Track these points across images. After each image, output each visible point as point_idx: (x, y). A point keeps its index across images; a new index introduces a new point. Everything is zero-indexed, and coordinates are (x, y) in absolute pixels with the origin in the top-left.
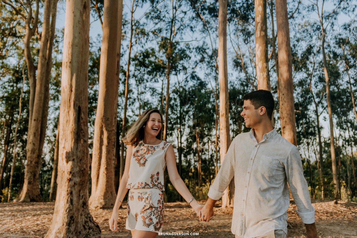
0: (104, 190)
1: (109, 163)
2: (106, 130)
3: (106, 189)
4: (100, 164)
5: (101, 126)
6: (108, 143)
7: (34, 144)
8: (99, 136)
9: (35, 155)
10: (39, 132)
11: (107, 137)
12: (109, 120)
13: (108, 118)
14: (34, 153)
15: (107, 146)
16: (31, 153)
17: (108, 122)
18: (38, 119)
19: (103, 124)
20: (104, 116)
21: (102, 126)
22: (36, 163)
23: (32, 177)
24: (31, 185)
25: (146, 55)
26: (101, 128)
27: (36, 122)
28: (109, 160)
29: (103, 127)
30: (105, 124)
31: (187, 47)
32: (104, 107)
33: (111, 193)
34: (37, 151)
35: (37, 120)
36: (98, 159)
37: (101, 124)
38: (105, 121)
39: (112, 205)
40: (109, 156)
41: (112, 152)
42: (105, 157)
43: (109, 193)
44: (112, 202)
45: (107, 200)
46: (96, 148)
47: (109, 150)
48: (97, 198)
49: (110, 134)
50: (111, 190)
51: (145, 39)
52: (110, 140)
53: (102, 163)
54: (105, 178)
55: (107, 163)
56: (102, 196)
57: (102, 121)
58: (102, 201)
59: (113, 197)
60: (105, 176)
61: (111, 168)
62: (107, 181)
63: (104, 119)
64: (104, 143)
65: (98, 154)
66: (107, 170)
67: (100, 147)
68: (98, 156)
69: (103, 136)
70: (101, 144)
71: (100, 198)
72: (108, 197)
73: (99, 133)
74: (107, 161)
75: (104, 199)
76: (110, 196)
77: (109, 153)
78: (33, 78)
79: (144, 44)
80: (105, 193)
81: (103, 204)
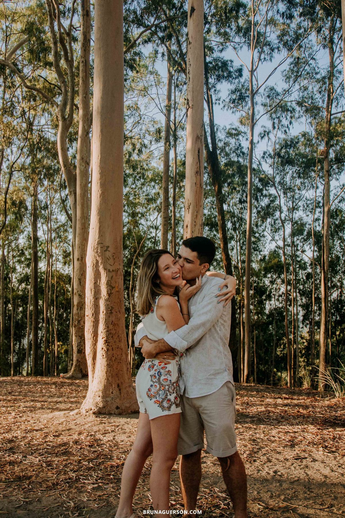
0: (104, 381)
2: (105, 269)
3: (108, 379)
4: (95, 334)
5: (95, 262)
8: (93, 280)
11: (106, 282)
12: (109, 249)
13: (108, 247)
15: (106, 300)
17: (108, 254)
19: (98, 258)
20: (99, 243)
21: (97, 262)
23: (82, 344)
24: (83, 355)
25: (291, 144)
26: (96, 265)
28: (111, 327)
29: (100, 264)
30: (102, 259)
33: (118, 386)
35: (82, 260)
36: (92, 324)
37: (95, 257)
38: (101, 252)
39: (117, 408)
40: (113, 318)
41: (117, 310)
42: (104, 320)
43: (113, 386)
44: (118, 402)
45: (108, 399)
46: (89, 304)
47: (111, 308)
48: (94, 393)
49: (112, 277)
50: (118, 382)
51: (288, 117)
52: (113, 288)
53: (99, 332)
54: (105, 360)
55: (107, 331)
56: (100, 390)
57: (97, 252)
58: (99, 399)
59: (122, 395)
60: (104, 356)
61: (117, 341)
62: (107, 365)
63: (99, 248)
64: (102, 295)
65: (93, 315)
66: (108, 345)
67: (94, 301)
68: (93, 319)
69: (100, 280)
70: (97, 297)
71: (97, 394)
72: (112, 393)
73: (93, 276)
74: (108, 327)
75: (103, 397)
76: (114, 392)
77: (111, 313)
78: (73, 196)
79: (288, 127)
80: (105, 386)
81: (101, 405)
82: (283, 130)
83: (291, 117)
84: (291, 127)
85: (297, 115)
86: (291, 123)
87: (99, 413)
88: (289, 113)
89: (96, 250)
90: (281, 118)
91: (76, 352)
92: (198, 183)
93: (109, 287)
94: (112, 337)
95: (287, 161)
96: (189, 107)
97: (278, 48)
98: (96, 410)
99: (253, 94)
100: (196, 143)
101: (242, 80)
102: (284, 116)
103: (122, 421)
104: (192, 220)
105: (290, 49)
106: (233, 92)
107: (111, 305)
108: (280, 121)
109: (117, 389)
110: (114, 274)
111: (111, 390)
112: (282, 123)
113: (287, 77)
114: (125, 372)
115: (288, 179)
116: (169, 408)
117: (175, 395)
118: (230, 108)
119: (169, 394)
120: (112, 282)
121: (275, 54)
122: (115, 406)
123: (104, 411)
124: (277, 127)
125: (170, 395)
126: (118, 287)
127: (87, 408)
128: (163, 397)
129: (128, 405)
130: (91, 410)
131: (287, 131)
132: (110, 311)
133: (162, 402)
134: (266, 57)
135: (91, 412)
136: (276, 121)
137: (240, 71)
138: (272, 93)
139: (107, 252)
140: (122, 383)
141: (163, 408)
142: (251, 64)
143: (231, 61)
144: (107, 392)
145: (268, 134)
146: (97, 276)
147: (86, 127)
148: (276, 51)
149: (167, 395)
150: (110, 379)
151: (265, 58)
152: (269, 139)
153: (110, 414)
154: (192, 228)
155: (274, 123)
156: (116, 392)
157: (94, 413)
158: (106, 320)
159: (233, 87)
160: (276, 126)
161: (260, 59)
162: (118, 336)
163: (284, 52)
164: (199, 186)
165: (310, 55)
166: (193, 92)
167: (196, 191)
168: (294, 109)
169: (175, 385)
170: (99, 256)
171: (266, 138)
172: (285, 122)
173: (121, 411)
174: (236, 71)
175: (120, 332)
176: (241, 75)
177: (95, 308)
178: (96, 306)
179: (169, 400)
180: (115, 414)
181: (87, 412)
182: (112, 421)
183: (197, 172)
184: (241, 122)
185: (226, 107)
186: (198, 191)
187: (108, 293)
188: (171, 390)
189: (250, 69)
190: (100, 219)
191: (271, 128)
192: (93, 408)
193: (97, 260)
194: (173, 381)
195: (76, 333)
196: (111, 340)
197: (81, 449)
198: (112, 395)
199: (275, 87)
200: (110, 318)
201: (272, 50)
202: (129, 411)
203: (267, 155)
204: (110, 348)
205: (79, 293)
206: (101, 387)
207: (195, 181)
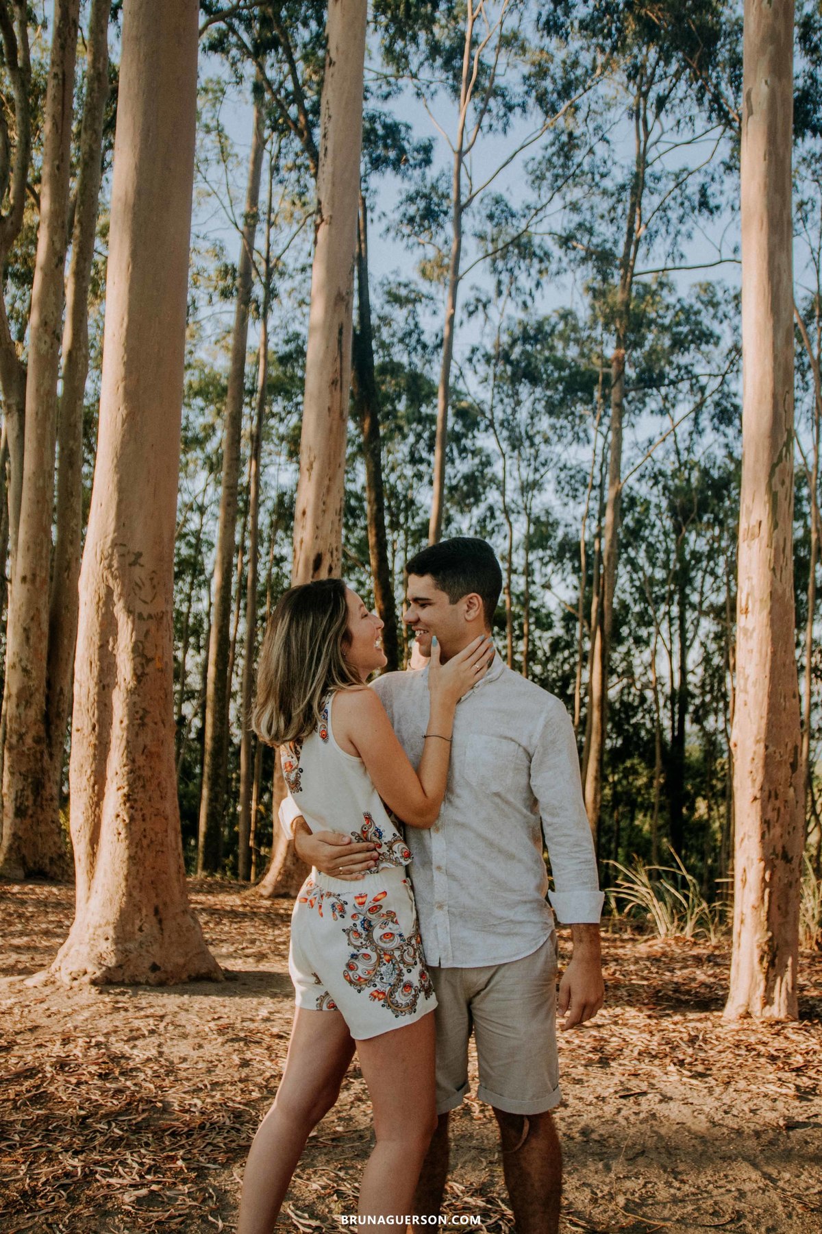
0: (119, 900)
1: (147, 773)
2: (129, 611)
3: (129, 894)
4: (99, 778)
5: (103, 592)
6: (139, 677)
7: (25, 670)
8: (96, 639)
9: (33, 713)
10: (45, 628)
11: (130, 646)
12: (142, 560)
13: (139, 555)
14: (28, 704)
15: (131, 692)
16: (18, 706)
17: (139, 573)
18: (34, 575)
19: (111, 582)
20: (114, 544)
21: (110, 592)
22: (38, 740)
23: (28, 792)
24: (28, 821)
25: (536, 334)
26: (107, 601)
27: (27, 586)
28: (141, 761)
29: (115, 598)
30: (123, 585)
31: (705, 298)
32: (115, 496)
33: (157, 912)
34: (39, 698)
35: (33, 581)
36: (91, 751)
37: (106, 580)
38: (120, 568)
39: (155, 968)
40: (146, 739)
41: (158, 719)
42: (124, 743)
43: (144, 912)
44: (155, 954)
45: (131, 946)
46: (84, 700)
47: (141, 712)
48: (91, 930)
49: (148, 632)
50: (155, 901)
51: (533, 272)
52: (149, 660)
53: (110, 773)
54: (125, 844)
55: (131, 771)
56: (107, 923)
57: (110, 567)
58: (106, 947)
59: (166, 934)
60: (123, 836)
61: (156, 796)
62: (131, 858)
63: (116, 556)
64: (120, 679)
65: (94, 729)
66: (132, 807)
67: (99, 694)
68: (93, 740)
69: (115, 640)
70: (105, 683)
71: (99, 932)
72: (141, 930)
73: (96, 628)
74: (133, 761)
75: (117, 941)
76: (146, 927)
77: (143, 725)
78: (16, 417)
79: (530, 294)
80: (122, 912)
81: (111, 961)
82: (520, 300)
83: (540, 272)
84: (537, 294)
85: (553, 267)
86: (538, 284)
87: (105, 982)
88: (535, 261)
89: (106, 562)
90: (516, 272)
91: (11, 815)
92: (336, 407)
93: (138, 659)
94: (143, 786)
95: (526, 373)
96: (322, 221)
97: (523, 107)
98: (98, 974)
99: (460, 209)
100: (334, 311)
101: (432, 172)
102: (523, 267)
103: (170, 1002)
104: (317, 497)
105: (551, 110)
106: (411, 199)
107: (144, 705)
108: (513, 279)
109: (154, 920)
110: (152, 625)
111: (138, 923)
112: (519, 284)
113: (537, 177)
114: (174, 876)
115: (523, 415)
116: (412, 1006)
117: (419, 967)
118: (400, 235)
119: (405, 971)
120: (147, 645)
121: (516, 117)
122: (147, 964)
123: (118, 977)
124: (505, 292)
125: (409, 971)
126: (161, 659)
127: (75, 968)
128: (393, 980)
129: (181, 961)
130: (85, 973)
131: (529, 303)
132: (139, 720)
133: (391, 993)
134: (494, 123)
135: (86, 979)
136: (505, 277)
137: (426, 150)
138: (500, 212)
139: (137, 569)
140: (165, 904)
141: (396, 1009)
142: (459, 135)
143: (408, 127)
144: (128, 928)
145: (485, 306)
146: (108, 627)
147: (58, 246)
148: (518, 111)
149: (400, 974)
150: (135, 894)
151: (491, 126)
152: (487, 317)
153: (135, 984)
154: (316, 518)
155: (499, 283)
156: (150, 927)
157: (94, 983)
158: (128, 742)
159: (410, 187)
160: (504, 288)
161: (480, 127)
162: (159, 784)
163: (536, 116)
164: (337, 416)
165: (598, 128)
166: (333, 184)
167: (331, 430)
168: (547, 255)
169: (413, 942)
170: (115, 578)
171: (480, 314)
172: (525, 282)
173: (163, 976)
174: (418, 150)
175: (164, 774)
176: (427, 162)
177: (100, 712)
178: (104, 705)
179: (408, 986)
180: (147, 983)
181: (75, 979)
182: (144, 1003)
183: (334, 383)
184: (423, 273)
185: (392, 233)
186: (334, 427)
187: (135, 674)
188: (408, 959)
189: (457, 148)
190: (120, 482)
191: (492, 293)
192: (90, 969)
193: (108, 587)
194: (406, 936)
195: (11, 766)
196: (140, 795)
197: (78, 1084)
198: (138, 936)
199: (506, 196)
200: (140, 739)
201: (510, 108)
202: (184, 976)
203: (479, 355)
204: (138, 816)
205: (23, 664)
206: (112, 914)
207: (328, 405)
